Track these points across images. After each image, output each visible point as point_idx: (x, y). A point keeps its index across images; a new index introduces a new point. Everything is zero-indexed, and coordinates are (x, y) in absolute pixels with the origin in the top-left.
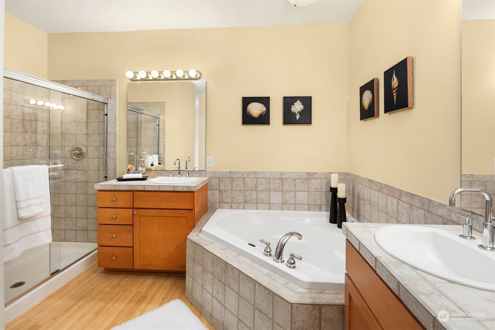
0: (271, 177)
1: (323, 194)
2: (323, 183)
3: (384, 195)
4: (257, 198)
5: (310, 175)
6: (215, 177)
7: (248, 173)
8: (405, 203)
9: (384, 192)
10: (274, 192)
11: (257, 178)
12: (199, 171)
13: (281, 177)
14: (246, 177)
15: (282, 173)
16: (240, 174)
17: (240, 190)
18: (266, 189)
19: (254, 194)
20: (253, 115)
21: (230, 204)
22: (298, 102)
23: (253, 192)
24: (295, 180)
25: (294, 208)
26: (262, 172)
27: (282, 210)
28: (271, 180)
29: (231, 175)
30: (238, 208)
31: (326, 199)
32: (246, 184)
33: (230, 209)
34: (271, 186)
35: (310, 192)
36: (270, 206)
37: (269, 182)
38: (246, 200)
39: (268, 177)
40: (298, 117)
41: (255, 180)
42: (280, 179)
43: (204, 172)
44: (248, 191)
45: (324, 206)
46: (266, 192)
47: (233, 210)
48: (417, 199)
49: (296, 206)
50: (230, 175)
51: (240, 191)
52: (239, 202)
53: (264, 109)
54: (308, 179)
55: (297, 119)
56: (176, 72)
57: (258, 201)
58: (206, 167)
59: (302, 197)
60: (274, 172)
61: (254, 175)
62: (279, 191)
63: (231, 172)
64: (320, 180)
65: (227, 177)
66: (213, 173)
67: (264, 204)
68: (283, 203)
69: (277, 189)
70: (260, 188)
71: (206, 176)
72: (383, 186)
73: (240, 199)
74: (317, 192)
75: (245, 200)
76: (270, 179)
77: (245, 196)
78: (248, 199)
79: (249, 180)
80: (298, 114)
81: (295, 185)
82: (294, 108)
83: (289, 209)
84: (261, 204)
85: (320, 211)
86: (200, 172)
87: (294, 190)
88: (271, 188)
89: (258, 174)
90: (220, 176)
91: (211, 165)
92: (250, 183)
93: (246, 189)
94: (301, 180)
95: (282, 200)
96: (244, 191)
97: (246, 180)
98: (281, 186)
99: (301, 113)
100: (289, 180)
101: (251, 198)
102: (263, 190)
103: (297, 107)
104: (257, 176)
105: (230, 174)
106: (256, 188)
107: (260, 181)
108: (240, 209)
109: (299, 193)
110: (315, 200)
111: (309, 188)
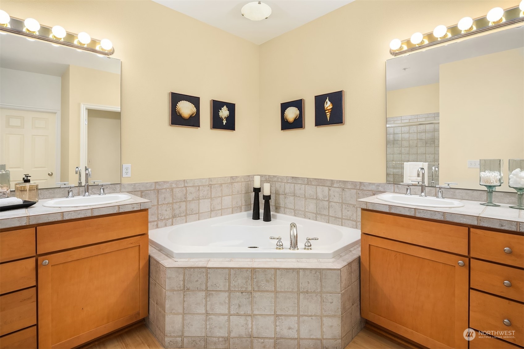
0: (200, 185)
1: (243, 195)
2: (243, 186)
3: (313, 187)
4: (186, 210)
5: (233, 179)
6: (135, 190)
7: (177, 182)
8: (337, 188)
9: (313, 184)
10: (203, 200)
11: (186, 187)
12: (110, 186)
13: (210, 184)
14: (175, 187)
15: (210, 179)
16: (168, 184)
17: (168, 203)
18: (196, 198)
19: (183, 205)
20: (183, 115)
21: (155, 223)
22: (225, 107)
23: (182, 203)
24: (221, 185)
25: (220, 213)
26: (192, 180)
27: (211, 217)
28: (201, 188)
29: (157, 186)
30: (166, 225)
31: (245, 200)
32: (174, 195)
33: (156, 229)
34: (200, 194)
35: (234, 195)
36: (199, 216)
37: (199, 190)
38: (175, 214)
39: (197, 185)
40: (225, 122)
41: (184, 189)
42: (208, 186)
43: (119, 185)
44: (177, 203)
45: (243, 206)
46: (195, 201)
47: (159, 229)
48: (349, 183)
49: (222, 211)
50: (155, 187)
51: (167, 205)
52: (167, 217)
53: (195, 110)
54: (232, 183)
55: (224, 124)
56: (78, 35)
57: (188, 212)
58: (122, 178)
59: (227, 201)
60: (203, 179)
61: (183, 184)
62: (208, 198)
63: (156, 183)
64: (241, 183)
65: (151, 189)
66: (132, 186)
67: (194, 215)
68: (211, 211)
69: (206, 196)
70: (189, 198)
71: (122, 191)
72: (312, 180)
73: (167, 213)
74: (238, 195)
75: (173, 214)
76: (199, 186)
77: (173, 210)
78: (177, 212)
79: (178, 190)
80: (225, 120)
81: (222, 190)
82: (222, 113)
83: (216, 216)
84: (191, 215)
85: (240, 212)
86: (113, 186)
87: (221, 195)
88: (200, 196)
89: (187, 183)
90: (143, 189)
91: (129, 175)
92: (179, 194)
93: (174, 201)
94: (227, 185)
95: (211, 208)
96: (172, 203)
97: (174, 190)
98: (209, 193)
99: (227, 118)
100: (216, 185)
101: (180, 211)
102: (193, 200)
103: (224, 113)
104: (186, 185)
105: (155, 185)
106: (185, 198)
107: (190, 190)
108: (168, 226)
109: (225, 197)
110: (237, 202)
111: (232, 192)
